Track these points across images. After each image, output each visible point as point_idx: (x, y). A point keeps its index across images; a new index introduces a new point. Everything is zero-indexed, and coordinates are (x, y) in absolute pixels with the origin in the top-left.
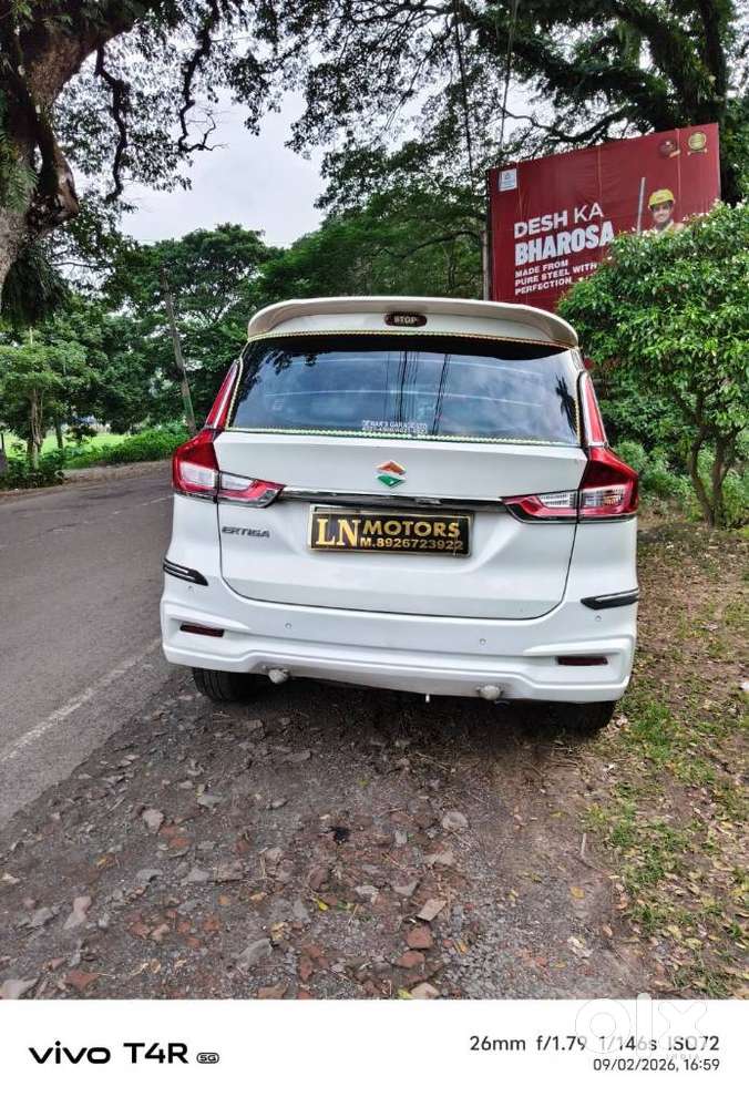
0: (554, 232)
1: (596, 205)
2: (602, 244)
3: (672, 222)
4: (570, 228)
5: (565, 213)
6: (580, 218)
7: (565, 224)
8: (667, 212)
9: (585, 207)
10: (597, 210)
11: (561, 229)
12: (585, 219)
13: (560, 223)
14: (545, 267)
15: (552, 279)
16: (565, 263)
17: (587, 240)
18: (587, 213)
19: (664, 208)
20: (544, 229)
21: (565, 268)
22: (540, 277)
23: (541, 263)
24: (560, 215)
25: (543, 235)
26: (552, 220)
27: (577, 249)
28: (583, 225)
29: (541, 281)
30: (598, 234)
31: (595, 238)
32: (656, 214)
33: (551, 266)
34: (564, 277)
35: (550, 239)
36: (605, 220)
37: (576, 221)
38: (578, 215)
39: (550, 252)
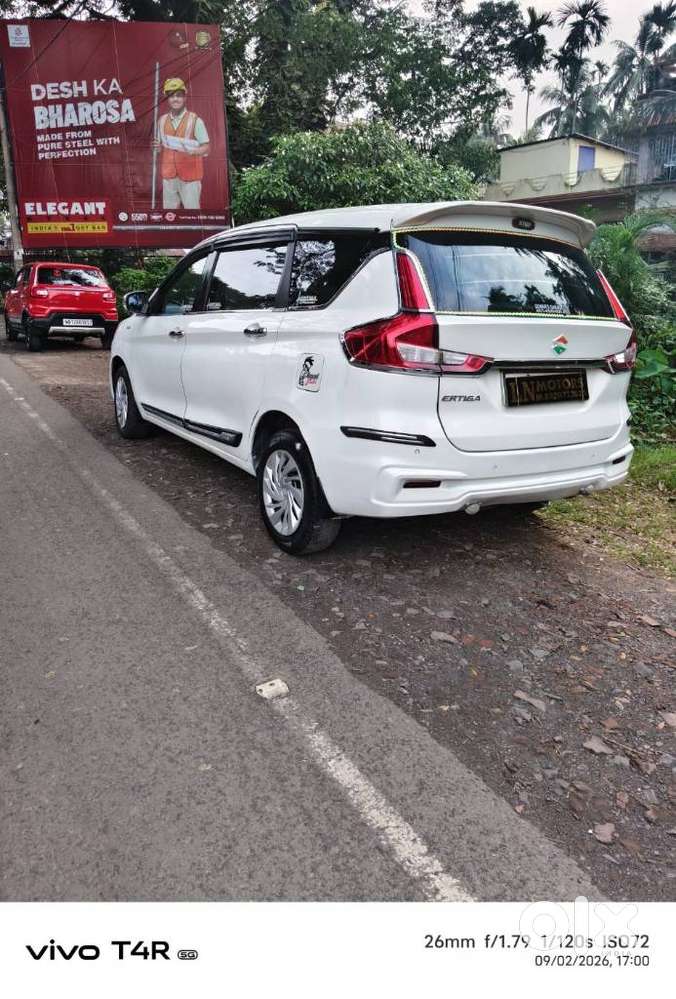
0: (75, 101)
1: (114, 81)
2: (123, 120)
3: (185, 111)
4: (91, 99)
5: (84, 83)
6: (99, 90)
7: (85, 93)
8: (180, 99)
9: (103, 81)
10: (115, 85)
11: (80, 98)
12: (105, 93)
13: (80, 93)
14: (67, 135)
15: (77, 148)
16: (88, 134)
17: (108, 114)
18: (106, 86)
19: (178, 96)
20: (63, 95)
21: (88, 138)
22: (64, 145)
23: (63, 130)
24: (80, 85)
25: (63, 102)
26: (71, 87)
27: (99, 121)
28: (104, 98)
29: (64, 148)
30: (119, 110)
31: (116, 114)
32: (171, 100)
33: (74, 134)
34: (89, 148)
35: (70, 107)
36: (125, 97)
37: (96, 93)
38: (98, 87)
39: (71, 120)
